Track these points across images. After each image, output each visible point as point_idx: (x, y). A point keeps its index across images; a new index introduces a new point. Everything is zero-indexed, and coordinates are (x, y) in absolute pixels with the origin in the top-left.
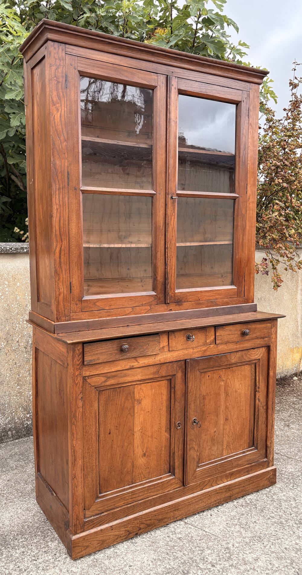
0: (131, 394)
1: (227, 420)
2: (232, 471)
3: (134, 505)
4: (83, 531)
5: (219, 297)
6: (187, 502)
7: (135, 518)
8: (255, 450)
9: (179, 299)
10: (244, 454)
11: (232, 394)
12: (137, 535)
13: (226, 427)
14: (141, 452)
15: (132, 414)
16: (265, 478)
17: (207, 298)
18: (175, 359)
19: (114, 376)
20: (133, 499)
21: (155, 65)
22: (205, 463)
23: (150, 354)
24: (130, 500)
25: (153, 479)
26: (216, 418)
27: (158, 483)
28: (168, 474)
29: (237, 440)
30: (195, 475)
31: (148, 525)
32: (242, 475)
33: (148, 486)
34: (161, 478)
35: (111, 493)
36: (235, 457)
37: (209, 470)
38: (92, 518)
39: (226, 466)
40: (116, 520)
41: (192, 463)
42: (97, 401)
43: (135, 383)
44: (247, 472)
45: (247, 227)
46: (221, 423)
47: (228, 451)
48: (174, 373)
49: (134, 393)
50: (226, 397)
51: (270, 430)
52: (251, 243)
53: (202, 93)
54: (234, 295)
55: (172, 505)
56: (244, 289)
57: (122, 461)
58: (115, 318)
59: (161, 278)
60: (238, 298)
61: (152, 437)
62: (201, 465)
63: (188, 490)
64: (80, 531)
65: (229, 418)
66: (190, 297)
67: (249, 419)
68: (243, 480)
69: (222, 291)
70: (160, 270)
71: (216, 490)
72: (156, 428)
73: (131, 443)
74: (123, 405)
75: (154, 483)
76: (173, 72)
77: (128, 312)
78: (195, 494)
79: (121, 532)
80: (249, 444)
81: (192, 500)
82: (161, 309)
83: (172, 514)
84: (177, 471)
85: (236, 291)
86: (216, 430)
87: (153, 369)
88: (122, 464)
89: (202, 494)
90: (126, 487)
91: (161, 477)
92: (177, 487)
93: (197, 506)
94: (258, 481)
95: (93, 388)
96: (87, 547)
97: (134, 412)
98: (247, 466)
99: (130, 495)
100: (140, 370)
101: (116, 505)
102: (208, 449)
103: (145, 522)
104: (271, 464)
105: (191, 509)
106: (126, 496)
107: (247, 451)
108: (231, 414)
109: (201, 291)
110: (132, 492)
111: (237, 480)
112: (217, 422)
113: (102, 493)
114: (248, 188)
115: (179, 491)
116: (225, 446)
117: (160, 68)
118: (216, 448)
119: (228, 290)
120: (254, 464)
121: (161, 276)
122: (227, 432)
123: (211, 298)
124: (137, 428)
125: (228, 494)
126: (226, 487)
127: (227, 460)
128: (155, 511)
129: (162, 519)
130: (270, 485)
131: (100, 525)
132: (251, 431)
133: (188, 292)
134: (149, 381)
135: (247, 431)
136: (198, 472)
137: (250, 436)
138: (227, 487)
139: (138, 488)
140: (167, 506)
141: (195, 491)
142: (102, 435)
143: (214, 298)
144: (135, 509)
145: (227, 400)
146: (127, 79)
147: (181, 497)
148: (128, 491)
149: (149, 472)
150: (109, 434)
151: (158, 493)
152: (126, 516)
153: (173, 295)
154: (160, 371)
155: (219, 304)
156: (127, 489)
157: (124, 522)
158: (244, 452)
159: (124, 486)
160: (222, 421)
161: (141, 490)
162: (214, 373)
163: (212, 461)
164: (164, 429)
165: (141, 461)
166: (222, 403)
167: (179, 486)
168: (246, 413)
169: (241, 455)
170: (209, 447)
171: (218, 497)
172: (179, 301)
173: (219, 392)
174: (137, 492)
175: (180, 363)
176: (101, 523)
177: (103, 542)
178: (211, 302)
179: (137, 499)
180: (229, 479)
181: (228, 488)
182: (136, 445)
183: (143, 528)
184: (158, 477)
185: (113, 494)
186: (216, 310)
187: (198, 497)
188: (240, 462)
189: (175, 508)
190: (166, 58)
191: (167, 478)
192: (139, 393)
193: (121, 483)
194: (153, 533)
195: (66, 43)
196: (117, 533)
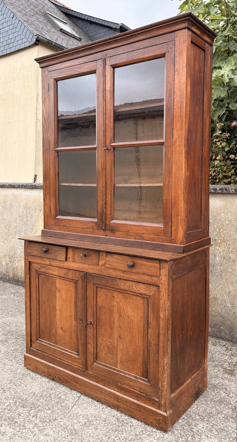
0: (54, 283)
1: (120, 337)
2: (122, 385)
3: (54, 358)
4: (30, 354)
5: (146, 232)
6: (84, 382)
7: (53, 368)
8: (146, 382)
9: (112, 228)
10: (135, 379)
11: (125, 317)
12: (53, 380)
13: (119, 344)
14: (60, 326)
15: (55, 297)
16: (155, 418)
17: (135, 232)
18: (75, 269)
19: (44, 267)
20: (55, 355)
21: (94, 55)
22: (102, 363)
23: (59, 259)
24: (53, 354)
25: (67, 349)
26: (111, 331)
27: (69, 355)
28: (76, 353)
29: (130, 362)
30: (92, 367)
31: (60, 379)
32: (130, 396)
33: (63, 352)
34: (71, 353)
35: (44, 342)
36: (127, 376)
37: (104, 371)
38: (34, 350)
39: (118, 378)
40: (45, 360)
41: (90, 355)
42: (37, 279)
43: (55, 277)
44: (137, 397)
45: (174, 170)
46: (116, 337)
47: (122, 366)
48: (77, 279)
49: (56, 283)
50: (119, 317)
51: (161, 373)
52: (178, 185)
53: (129, 60)
54: (161, 233)
55: (74, 377)
56: (170, 229)
57: (50, 325)
58: (71, 233)
59: (100, 210)
60: (165, 237)
61: (66, 319)
62: (97, 362)
63: (87, 374)
64: (28, 352)
65: (123, 337)
66: (122, 228)
67: (142, 349)
68: (130, 400)
69: (149, 227)
70: (99, 204)
71: (106, 391)
72: (68, 314)
73: (55, 316)
74: (50, 288)
75: (66, 352)
76: (106, 55)
77: (79, 231)
78: (91, 382)
79: (46, 371)
80: (143, 373)
81: (88, 384)
82: (100, 234)
83: (74, 383)
84: (80, 354)
85: (163, 229)
86: (111, 341)
87: (64, 271)
88: (50, 327)
89: (95, 385)
90: (52, 344)
91: (71, 351)
92: (81, 366)
93: (91, 392)
94: (146, 414)
95: (35, 270)
96: (30, 365)
97: (56, 296)
98: (137, 392)
99: (53, 350)
100: (57, 268)
101: (46, 351)
102: (104, 353)
103: (58, 375)
104: (162, 408)
105: (87, 391)
106: (51, 349)
107: (140, 379)
108: (124, 334)
109: (130, 225)
110: (54, 349)
111: (125, 397)
112: (112, 335)
113: (41, 339)
114: (175, 133)
115: (81, 371)
116: (119, 360)
117: (98, 55)
118: (111, 356)
119: (154, 227)
120: (144, 395)
121: (100, 209)
122: (121, 349)
123: (139, 232)
124: (58, 308)
125: (116, 403)
126: (114, 395)
127: (119, 373)
128: (64, 372)
129: (68, 382)
130: (159, 428)
131: (37, 357)
132: (145, 362)
133: (120, 224)
134: (63, 279)
135: (140, 360)
136: (94, 366)
137: (144, 367)
138: (116, 396)
139: (57, 349)
140: (71, 375)
141: (92, 379)
142: (40, 302)
143: (142, 232)
144: (55, 362)
145: (120, 320)
146: (78, 73)
147: (82, 376)
148: (52, 347)
149: (65, 343)
150: (44, 303)
151: (69, 361)
152: (50, 362)
153: (108, 224)
154: (68, 274)
155: (146, 238)
156: (52, 346)
157: (47, 364)
158: (136, 377)
159: (51, 343)
160: (116, 335)
161: (59, 352)
162: (108, 292)
163: (108, 365)
164: (73, 318)
165: (60, 332)
166: (116, 321)
167: (82, 367)
168: (139, 342)
169: (133, 378)
170: (106, 352)
171: (108, 399)
172: (113, 230)
173: (113, 310)
174: (56, 351)
175: (80, 273)
176: (38, 356)
177: (37, 368)
178: (139, 235)
179: (56, 356)
180: (119, 391)
181: (117, 398)
182: (57, 319)
183: (57, 378)
184: (70, 351)
185: (45, 343)
186: (140, 243)
187: (92, 385)
188: (131, 383)
189: (77, 380)
190: (99, 47)
191: (74, 354)
192: (58, 284)
193: (49, 339)
194: (61, 386)
195: (48, 66)
196: (44, 369)
